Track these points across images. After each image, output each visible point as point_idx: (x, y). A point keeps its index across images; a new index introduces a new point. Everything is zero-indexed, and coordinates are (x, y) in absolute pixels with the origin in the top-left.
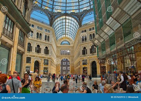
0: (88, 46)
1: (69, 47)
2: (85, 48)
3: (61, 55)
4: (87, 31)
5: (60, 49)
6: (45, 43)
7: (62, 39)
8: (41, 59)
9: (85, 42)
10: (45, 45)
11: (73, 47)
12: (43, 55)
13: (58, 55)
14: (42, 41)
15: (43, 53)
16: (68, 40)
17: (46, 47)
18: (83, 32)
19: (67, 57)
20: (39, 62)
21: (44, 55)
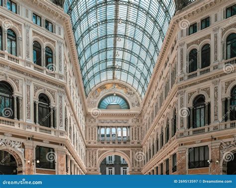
0: (216, 90)
1: (127, 115)
2: (199, 100)
3: (100, 144)
4: (212, 20)
5: (97, 121)
6: (34, 77)
7: (103, 87)
8: (23, 146)
9: (202, 73)
10: (37, 88)
11: (140, 115)
12: (29, 126)
13: (92, 144)
14: (21, 64)
15: (31, 121)
16: (122, 92)
17: (43, 98)
18: (195, 31)
19: (117, 150)
20: (16, 158)
21: (33, 130)
